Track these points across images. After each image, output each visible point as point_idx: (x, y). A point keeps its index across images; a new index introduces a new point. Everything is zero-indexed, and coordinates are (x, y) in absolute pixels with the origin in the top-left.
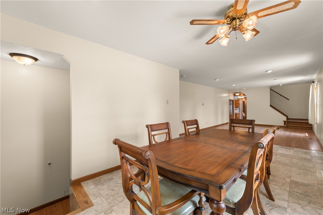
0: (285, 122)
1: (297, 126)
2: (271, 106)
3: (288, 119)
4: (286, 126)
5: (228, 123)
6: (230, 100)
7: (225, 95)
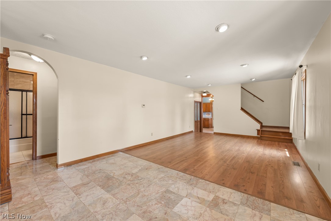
0: (258, 131)
1: (274, 138)
2: (242, 109)
3: (262, 126)
4: (259, 136)
5: (192, 132)
6: (195, 102)
7: (191, 95)
